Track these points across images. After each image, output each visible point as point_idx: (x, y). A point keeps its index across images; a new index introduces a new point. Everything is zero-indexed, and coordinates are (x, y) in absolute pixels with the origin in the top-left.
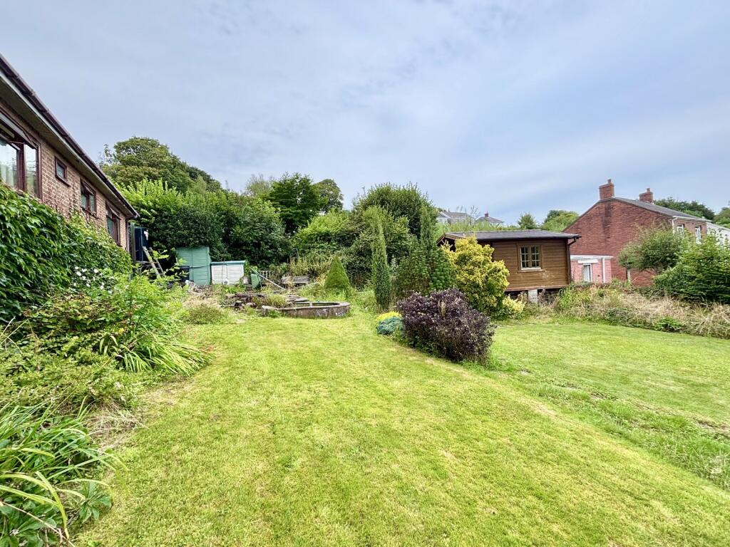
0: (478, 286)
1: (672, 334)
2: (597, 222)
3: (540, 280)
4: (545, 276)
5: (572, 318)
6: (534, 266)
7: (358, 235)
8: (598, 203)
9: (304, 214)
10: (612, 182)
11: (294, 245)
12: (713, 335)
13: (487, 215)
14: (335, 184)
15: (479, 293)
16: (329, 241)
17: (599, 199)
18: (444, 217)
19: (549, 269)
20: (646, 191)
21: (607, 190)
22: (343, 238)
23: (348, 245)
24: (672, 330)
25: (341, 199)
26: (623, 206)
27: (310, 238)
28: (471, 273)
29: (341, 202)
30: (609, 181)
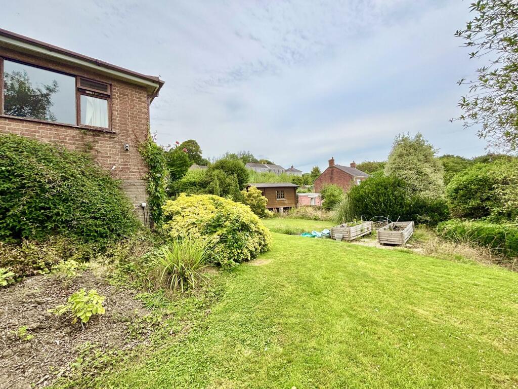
0: (254, 205)
1: (316, 221)
2: (328, 176)
3: (284, 204)
4: (286, 202)
5: (291, 218)
6: (282, 198)
7: (209, 183)
8: (328, 168)
9: (181, 171)
10: (334, 158)
11: (176, 187)
12: (325, 221)
13: (292, 167)
14: (196, 143)
15: (255, 208)
16: (195, 185)
17: (328, 166)
18: (267, 168)
19: (288, 199)
20: (352, 162)
21: (331, 162)
22: (202, 184)
23: (205, 188)
24: (316, 220)
25: (201, 153)
26: (337, 170)
27: (185, 184)
28: (252, 200)
29: (201, 155)
30: (332, 158)
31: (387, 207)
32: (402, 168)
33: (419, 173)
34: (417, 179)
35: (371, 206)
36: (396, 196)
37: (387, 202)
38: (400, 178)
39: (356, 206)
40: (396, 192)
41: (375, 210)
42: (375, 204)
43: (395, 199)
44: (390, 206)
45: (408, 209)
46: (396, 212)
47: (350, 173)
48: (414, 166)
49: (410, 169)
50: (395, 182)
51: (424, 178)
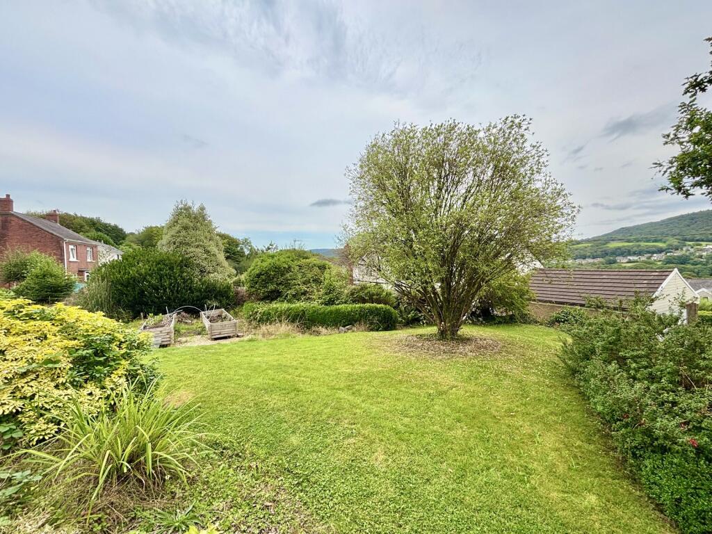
26: (22, 222)
30: (8, 196)
31: (173, 293)
32: (188, 244)
33: (207, 252)
34: (206, 259)
35: (151, 293)
36: (184, 279)
37: (174, 287)
38: (186, 256)
39: (122, 293)
40: (185, 274)
41: (156, 297)
42: (157, 289)
43: (184, 283)
44: (177, 291)
45: (198, 294)
46: (185, 299)
47: (55, 233)
48: (201, 243)
49: (197, 247)
50: (182, 261)
51: (213, 258)
